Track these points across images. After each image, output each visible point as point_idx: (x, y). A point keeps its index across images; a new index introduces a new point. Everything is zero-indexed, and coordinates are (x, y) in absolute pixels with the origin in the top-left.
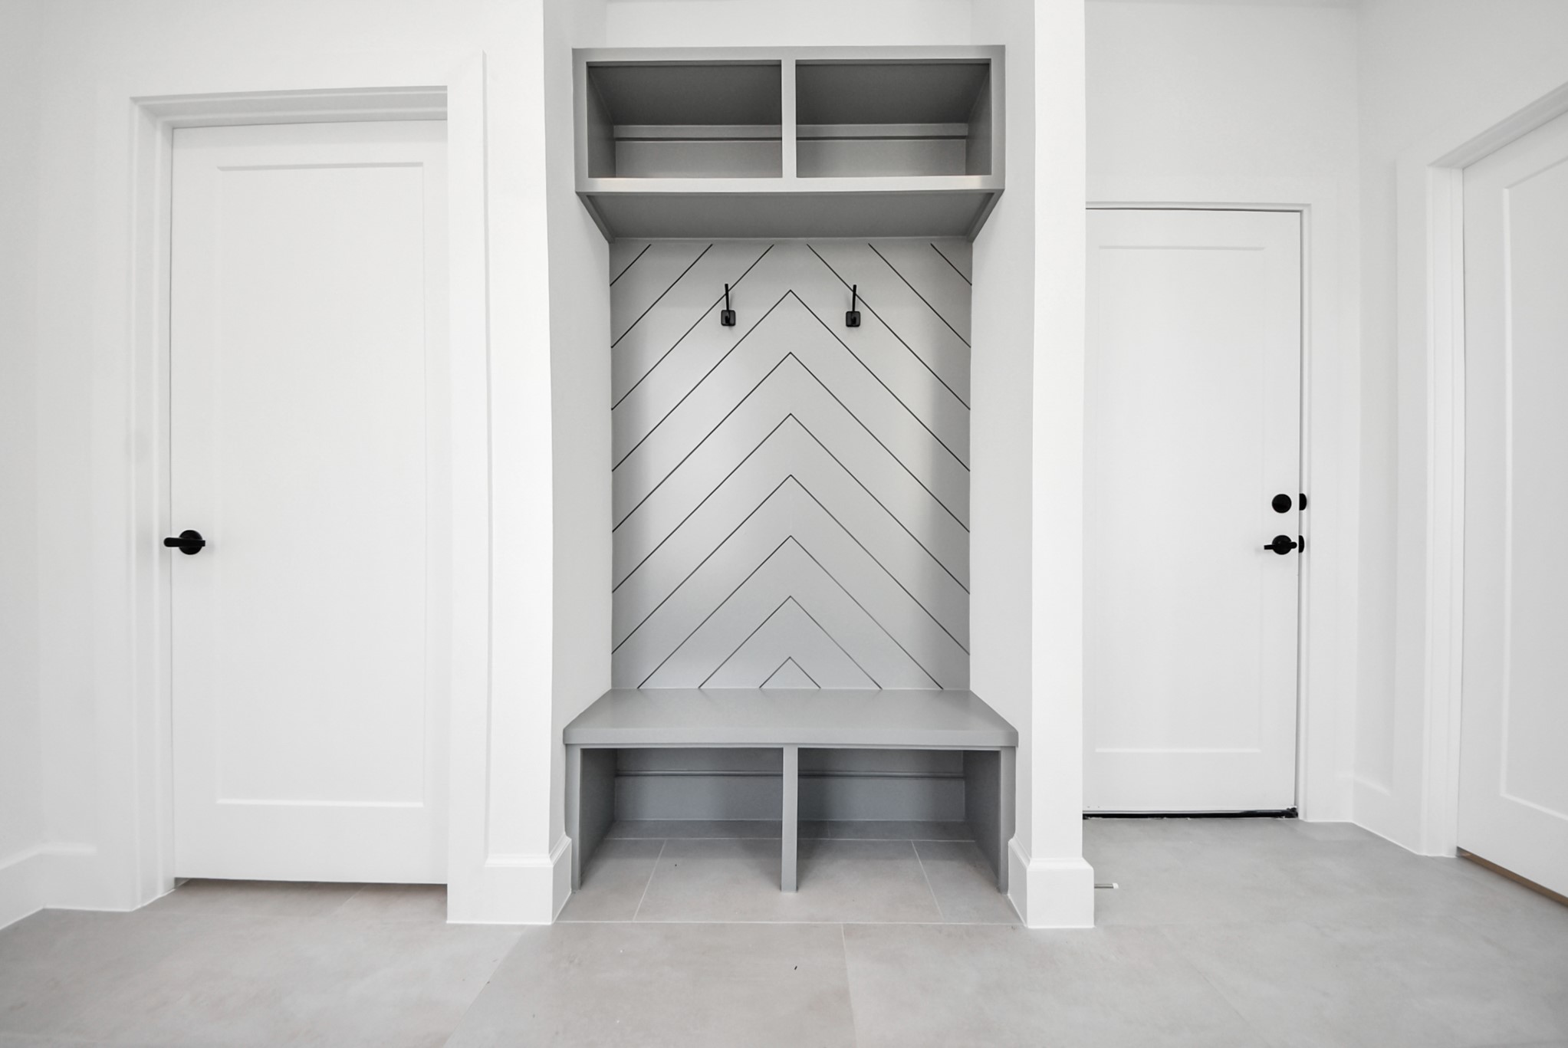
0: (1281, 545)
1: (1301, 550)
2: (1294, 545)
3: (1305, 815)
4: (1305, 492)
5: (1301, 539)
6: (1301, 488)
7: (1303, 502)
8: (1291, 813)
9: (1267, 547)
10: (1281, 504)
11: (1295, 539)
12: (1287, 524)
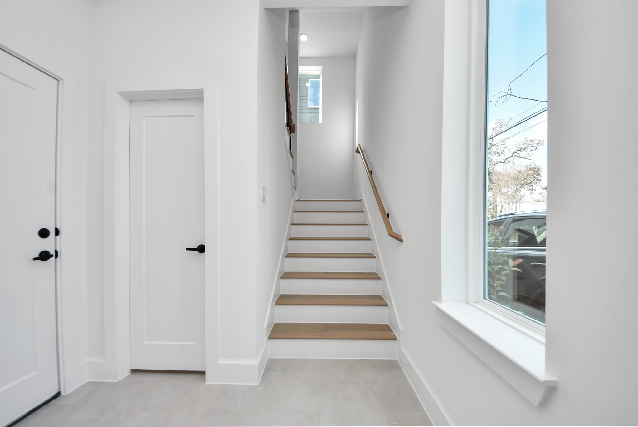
0: (44, 256)
1: (56, 257)
2: (52, 256)
3: (65, 392)
4: (58, 227)
5: (56, 252)
6: (56, 224)
7: (57, 232)
8: (58, 395)
9: (35, 259)
10: (44, 233)
11: (52, 252)
12: (48, 244)
